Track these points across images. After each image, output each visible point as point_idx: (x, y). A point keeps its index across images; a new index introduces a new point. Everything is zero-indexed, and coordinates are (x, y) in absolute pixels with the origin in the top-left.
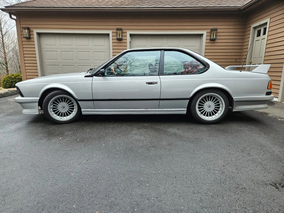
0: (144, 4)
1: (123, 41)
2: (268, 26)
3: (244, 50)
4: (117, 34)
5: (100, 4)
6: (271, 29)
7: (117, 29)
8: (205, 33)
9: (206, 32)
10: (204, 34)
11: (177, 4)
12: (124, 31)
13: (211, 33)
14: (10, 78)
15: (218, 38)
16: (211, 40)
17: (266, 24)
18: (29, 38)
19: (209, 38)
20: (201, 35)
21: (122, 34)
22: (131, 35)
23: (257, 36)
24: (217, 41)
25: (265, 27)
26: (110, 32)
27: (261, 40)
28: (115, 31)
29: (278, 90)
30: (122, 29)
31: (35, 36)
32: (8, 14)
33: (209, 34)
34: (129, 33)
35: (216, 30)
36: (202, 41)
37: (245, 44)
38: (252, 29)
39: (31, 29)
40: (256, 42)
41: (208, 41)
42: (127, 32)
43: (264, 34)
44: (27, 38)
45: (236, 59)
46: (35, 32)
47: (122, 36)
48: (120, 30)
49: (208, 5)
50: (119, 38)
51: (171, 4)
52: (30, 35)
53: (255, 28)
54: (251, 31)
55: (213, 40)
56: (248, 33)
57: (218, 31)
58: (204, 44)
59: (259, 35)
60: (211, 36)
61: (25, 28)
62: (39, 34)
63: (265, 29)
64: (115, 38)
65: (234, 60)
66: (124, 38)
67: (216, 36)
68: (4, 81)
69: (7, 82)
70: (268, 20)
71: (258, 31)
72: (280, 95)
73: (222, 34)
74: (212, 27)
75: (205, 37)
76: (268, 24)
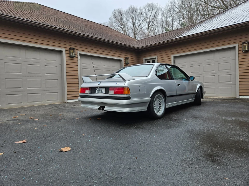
16: (126, 64)
20: (121, 60)
22: (81, 55)
25: (153, 60)
34: (79, 52)
36: (122, 64)
38: (144, 60)
42: (78, 52)
50: (72, 55)
64: (69, 55)
67: (128, 62)
73: (130, 61)
74: (126, 57)
75: (123, 62)
76: (157, 58)
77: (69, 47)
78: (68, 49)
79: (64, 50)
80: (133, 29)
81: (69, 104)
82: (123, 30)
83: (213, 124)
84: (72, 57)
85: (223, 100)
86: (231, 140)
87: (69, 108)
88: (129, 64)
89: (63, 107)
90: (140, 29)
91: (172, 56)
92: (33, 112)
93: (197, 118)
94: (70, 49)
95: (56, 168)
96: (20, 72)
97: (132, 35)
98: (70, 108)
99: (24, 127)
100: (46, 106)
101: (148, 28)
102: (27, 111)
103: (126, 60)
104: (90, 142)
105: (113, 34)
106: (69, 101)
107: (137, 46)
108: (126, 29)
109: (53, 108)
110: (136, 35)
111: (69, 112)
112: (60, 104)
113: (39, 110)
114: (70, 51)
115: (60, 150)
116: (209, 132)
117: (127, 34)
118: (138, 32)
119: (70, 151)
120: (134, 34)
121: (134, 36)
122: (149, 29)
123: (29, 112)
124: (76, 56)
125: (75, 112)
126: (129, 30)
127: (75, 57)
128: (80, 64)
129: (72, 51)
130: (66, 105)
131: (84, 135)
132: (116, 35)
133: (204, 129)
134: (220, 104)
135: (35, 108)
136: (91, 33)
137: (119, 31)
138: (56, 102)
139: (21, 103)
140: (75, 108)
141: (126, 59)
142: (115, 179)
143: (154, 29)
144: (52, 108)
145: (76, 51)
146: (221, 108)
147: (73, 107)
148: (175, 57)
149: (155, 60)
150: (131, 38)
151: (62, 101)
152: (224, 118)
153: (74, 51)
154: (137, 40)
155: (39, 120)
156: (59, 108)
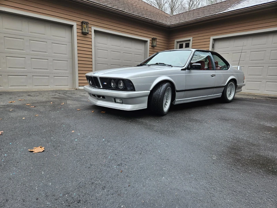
1: (88, 36)
6: (194, 44)
8: (148, 40)
16: (153, 46)
19: (151, 44)
20: (146, 41)
22: (96, 31)
25: (187, 43)
34: (93, 28)
38: (175, 43)
42: (92, 27)
43: (187, 47)
50: (85, 32)
53: (178, 42)
56: (171, 45)
64: (81, 31)
67: (155, 44)
70: (191, 38)
71: (180, 44)
73: (158, 43)
74: (153, 37)
75: (149, 43)
76: (191, 41)
77: (81, 20)
78: (80, 24)
79: (74, 24)
80: (171, 3)
81: (80, 91)
82: (158, 3)
83: (244, 130)
84: (85, 34)
85: (268, 99)
86: (262, 156)
87: (77, 96)
88: (156, 46)
89: (72, 94)
90: (180, 3)
91: (212, 38)
92: (35, 97)
93: (226, 120)
94: (82, 23)
95: (12, 175)
96: (23, 50)
97: (168, 11)
98: (79, 96)
99: (13, 115)
100: (53, 91)
101: (189, 2)
102: (29, 95)
103: (152, 42)
104: (76, 142)
105: (140, 7)
106: (81, 88)
107: (168, 23)
108: (162, 3)
109: (60, 95)
110: (174, 10)
111: (75, 100)
112: (69, 91)
113: (43, 96)
114: (82, 26)
115: (29, 150)
116: (235, 141)
117: (163, 9)
118: (176, 7)
119: (42, 152)
120: (171, 10)
121: (171, 12)
122: (191, 3)
123: (31, 97)
124: (90, 33)
125: (81, 101)
126: (166, 4)
127: (88, 33)
128: (95, 43)
129: (85, 26)
130: (76, 92)
131: (73, 131)
132: (144, 8)
133: (229, 137)
134: (263, 104)
135: (40, 93)
136: (110, 4)
137: (153, 5)
138: (66, 88)
139: (26, 86)
140: (84, 96)
141: (153, 40)
142: (76, 202)
143: (198, 3)
144: (58, 94)
145: (89, 26)
146: (263, 109)
147: (82, 94)
148: (215, 40)
149: (189, 43)
150: (167, 15)
151: (73, 88)
152: (262, 123)
153: (87, 26)
154: (170, 16)
155: (35, 108)
156: (66, 95)
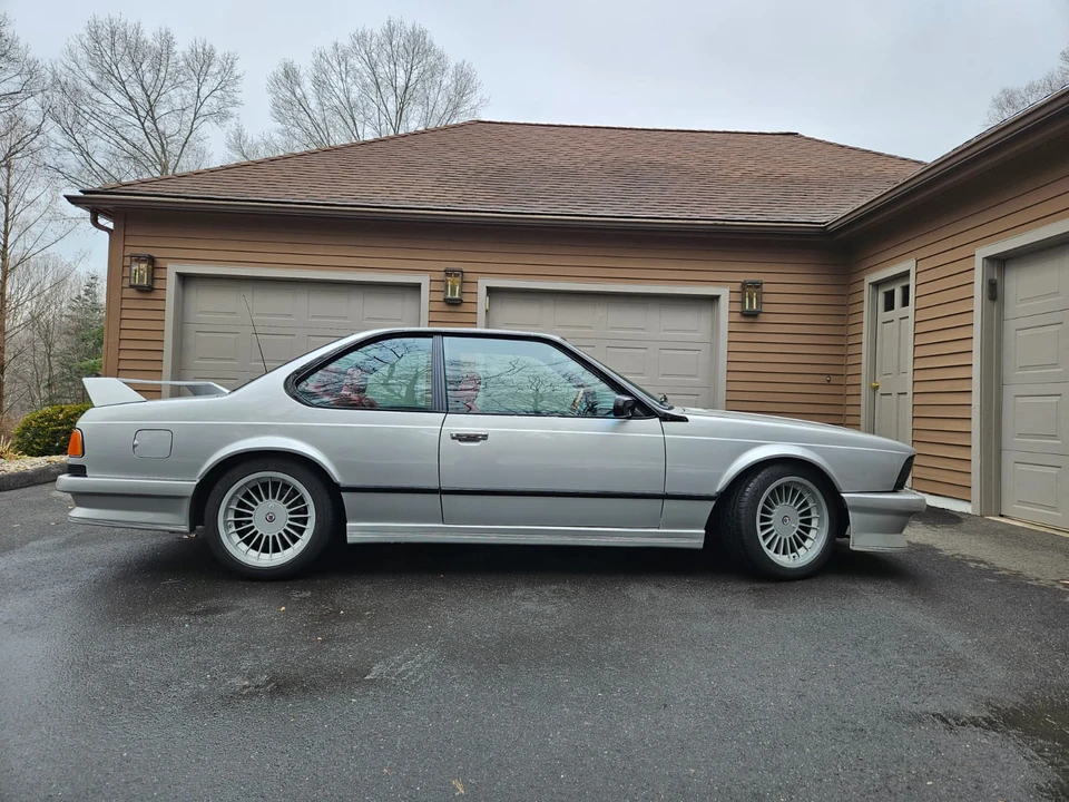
0: (533, 204)
1: (466, 308)
2: (912, 282)
3: (851, 350)
4: (447, 286)
5: (398, 197)
6: (923, 290)
7: (448, 273)
8: (724, 293)
9: (728, 290)
10: (722, 298)
11: (637, 208)
12: (468, 277)
13: (742, 292)
14: (49, 421)
15: (765, 308)
16: (745, 314)
17: (906, 275)
18: (147, 290)
19: (737, 308)
20: (714, 299)
21: (461, 288)
22: (490, 290)
23: (886, 310)
24: (762, 318)
25: (905, 284)
26: (424, 280)
27: (896, 320)
28: (440, 276)
29: (967, 476)
30: (462, 272)
31: (171, 283)
32: (87, 214)
33: (738, 297)
35: (757, 285)
36: (718, 315)
37: (853, 330)
38: (866, 287)
39: (160, 263)
40: (882, 328)
41: (736, 317)
43: (905, 303)
44: (140, 289)
45: (828, 375)
46: (172, 270)
47: (462, 292)
48: (456, 275)
49: (729, 216)
51: (615, 207)
52: (152, 278)
53: (876, 285)
54: (866, 293)
55: (750, 316)
56: (855, 298)
57: (765, 288)
58: (724, 326)
59: (889, 306)
60: (743, 302)
61: (139, 259)
62: (184, 279)
63: (906, 290)
64: (440, 297)
65: (823, 379)
66: (466, 298)
67: (760, 303)
68: (26, 429)
69: (36, 435)
70: (908, 265)
71: (886, 294)
72: (976, 493)
73: (767, 298)
74: (743, 278)
75: (725, 305)
76: (913, 275)
84: (452, 303)
91: (981, 254)
94: (445, 273)
103: (742, 297)
114: (445, 281)
124: (472, 298)
127: (463, 300)
129: (450, 280)
141: (747, 287)
145: (473, 277)
153: (456, 280)
